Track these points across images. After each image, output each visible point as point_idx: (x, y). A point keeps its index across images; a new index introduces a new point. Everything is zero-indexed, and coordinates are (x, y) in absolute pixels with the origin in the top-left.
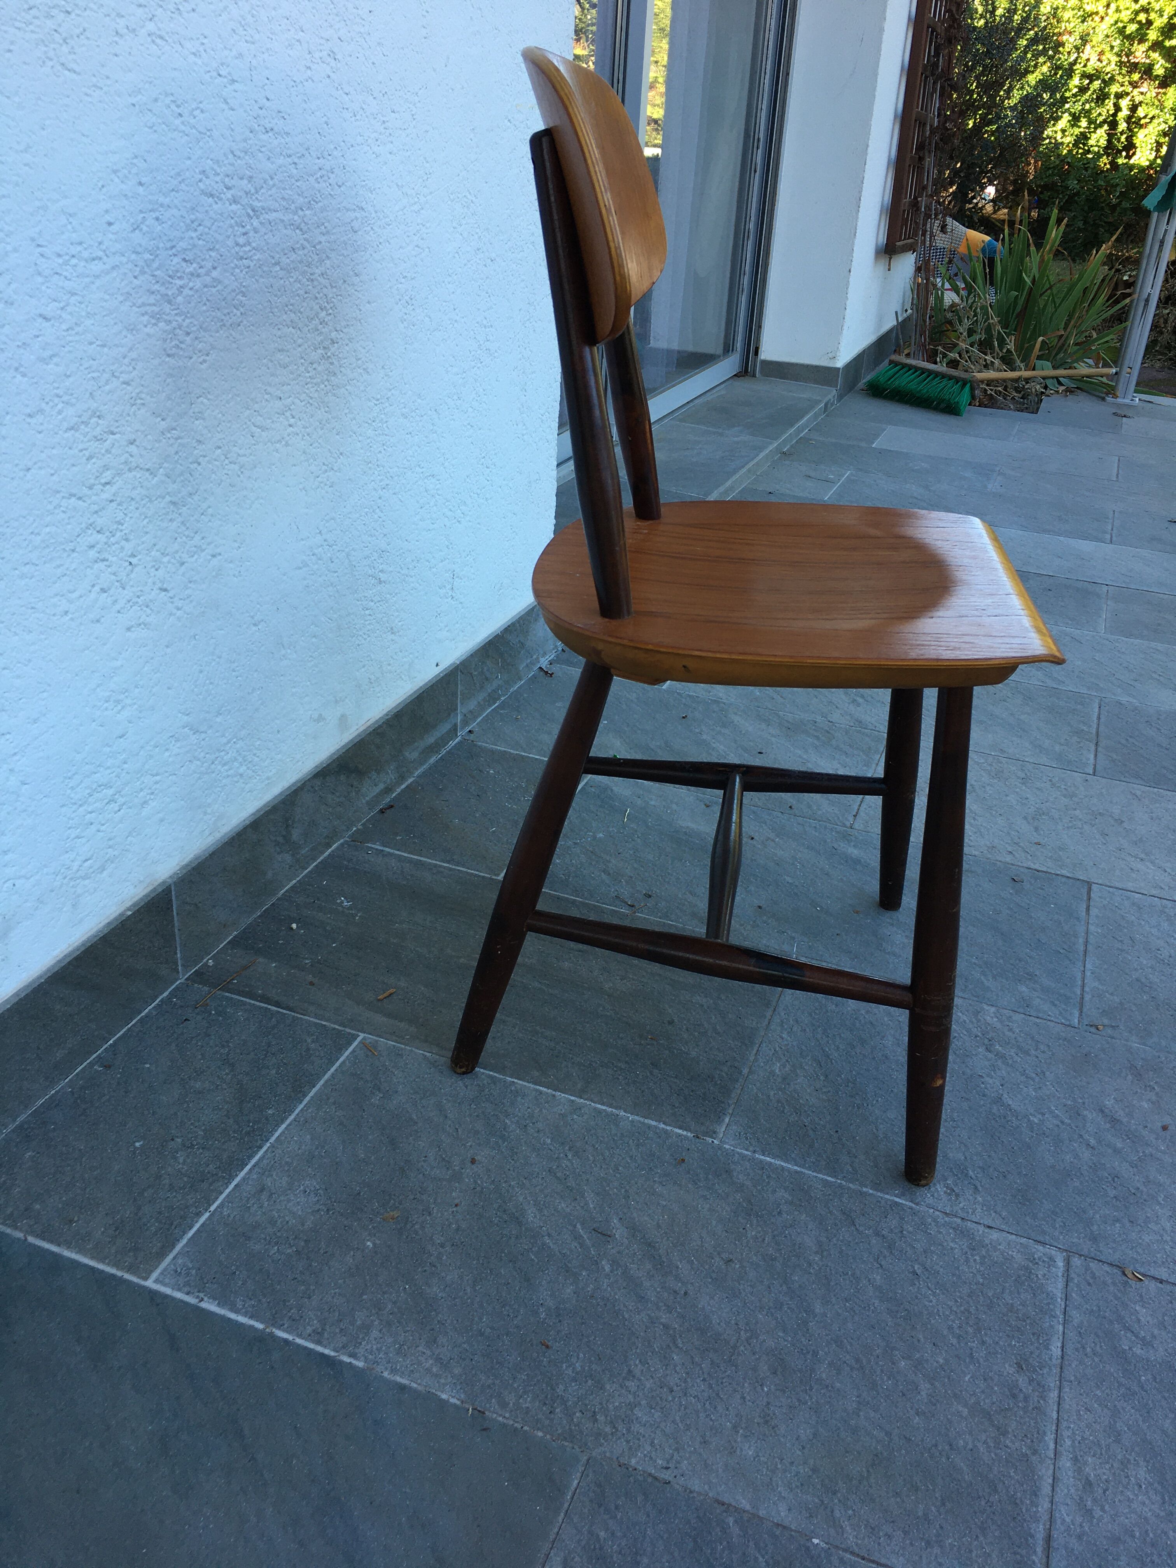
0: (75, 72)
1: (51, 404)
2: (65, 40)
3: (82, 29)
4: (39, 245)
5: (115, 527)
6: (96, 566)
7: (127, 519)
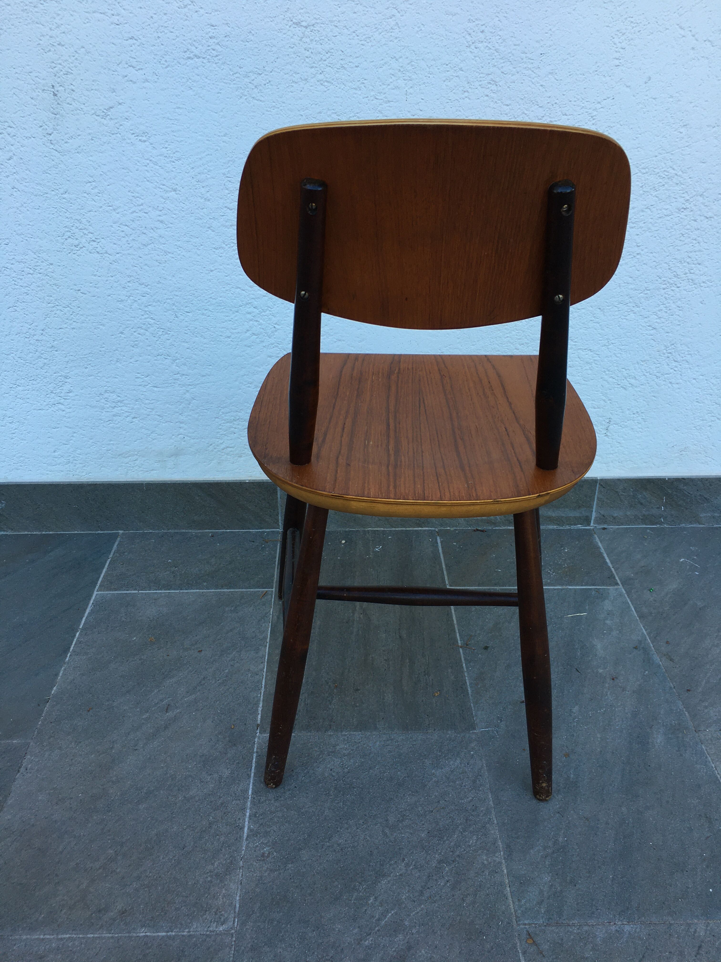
0: (261, 101)
1: (229, 246)
2: (256, 87)
3: (268, 81)
4: (227, 177)
5: (266, 308)
6: (251, 322)
7: (275, 307)
